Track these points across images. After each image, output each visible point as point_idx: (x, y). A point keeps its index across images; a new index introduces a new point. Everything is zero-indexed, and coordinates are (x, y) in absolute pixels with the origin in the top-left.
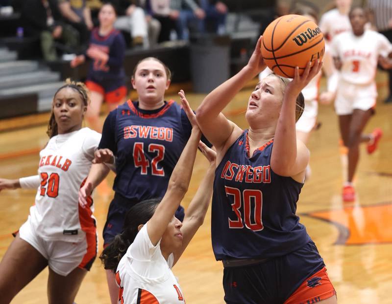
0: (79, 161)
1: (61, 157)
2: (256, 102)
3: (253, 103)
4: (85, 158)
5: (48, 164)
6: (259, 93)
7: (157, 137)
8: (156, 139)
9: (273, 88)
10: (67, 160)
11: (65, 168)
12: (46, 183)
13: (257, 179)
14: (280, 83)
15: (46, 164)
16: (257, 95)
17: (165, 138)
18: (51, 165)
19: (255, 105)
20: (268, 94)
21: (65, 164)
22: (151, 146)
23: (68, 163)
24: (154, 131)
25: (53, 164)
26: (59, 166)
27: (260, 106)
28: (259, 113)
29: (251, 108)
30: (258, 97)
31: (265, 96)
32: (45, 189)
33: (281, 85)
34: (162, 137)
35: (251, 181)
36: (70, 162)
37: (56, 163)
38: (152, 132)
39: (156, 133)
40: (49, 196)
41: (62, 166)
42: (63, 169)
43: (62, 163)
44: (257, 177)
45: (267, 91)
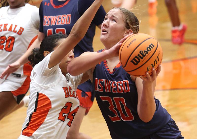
0: (28, 28)
1: (16, 26)
2: (106, 29)
3: (104, 30)
4: (33, 27)
5: (6, 30)
6: (108, 23)
7: (60, 23)
8: (59, 24)
9: (117, 19)
10: (21, 28)
11: (20, 33)
12: (5, 42)
13: (120, 90)
14: (122, 14)
15: (4, 30)
16: (107, 24)
17: (65, 23)
18: (8, 30)
19: (106, 31)
20: (114, 23)
21: (20, 30)
22: (57, 30)
23: (22, 30)
24: (59, 19)
25: (10, 30)
26: (15, 32)
27: (109, 32)
28: (109, 37)
29: (103, 34)
30: (108, 25)
31: (112, 24)
32: (4, 46)
33: (122, 16)
34: (63, 23)
35: (116, 92)
36: (23, 29)
37: (13, 30)
38: (58, 20)
39: (60, 21)
40: (6, 51)
41: (17, 32)
42: (18, 33)
43: (17, 29)
44: (120, 89)
45: (113, 20)
